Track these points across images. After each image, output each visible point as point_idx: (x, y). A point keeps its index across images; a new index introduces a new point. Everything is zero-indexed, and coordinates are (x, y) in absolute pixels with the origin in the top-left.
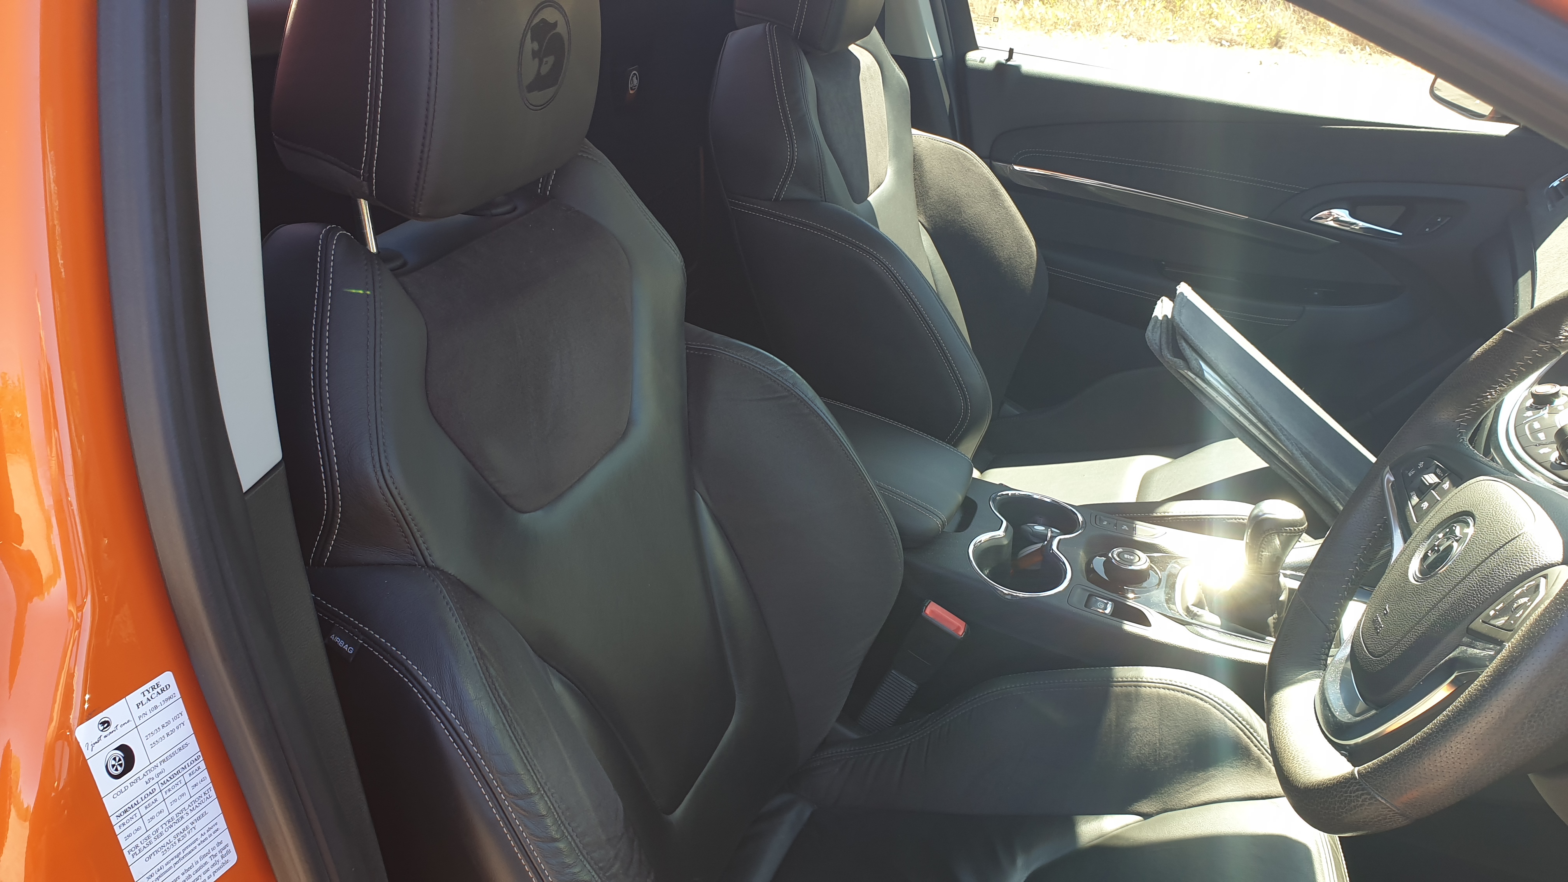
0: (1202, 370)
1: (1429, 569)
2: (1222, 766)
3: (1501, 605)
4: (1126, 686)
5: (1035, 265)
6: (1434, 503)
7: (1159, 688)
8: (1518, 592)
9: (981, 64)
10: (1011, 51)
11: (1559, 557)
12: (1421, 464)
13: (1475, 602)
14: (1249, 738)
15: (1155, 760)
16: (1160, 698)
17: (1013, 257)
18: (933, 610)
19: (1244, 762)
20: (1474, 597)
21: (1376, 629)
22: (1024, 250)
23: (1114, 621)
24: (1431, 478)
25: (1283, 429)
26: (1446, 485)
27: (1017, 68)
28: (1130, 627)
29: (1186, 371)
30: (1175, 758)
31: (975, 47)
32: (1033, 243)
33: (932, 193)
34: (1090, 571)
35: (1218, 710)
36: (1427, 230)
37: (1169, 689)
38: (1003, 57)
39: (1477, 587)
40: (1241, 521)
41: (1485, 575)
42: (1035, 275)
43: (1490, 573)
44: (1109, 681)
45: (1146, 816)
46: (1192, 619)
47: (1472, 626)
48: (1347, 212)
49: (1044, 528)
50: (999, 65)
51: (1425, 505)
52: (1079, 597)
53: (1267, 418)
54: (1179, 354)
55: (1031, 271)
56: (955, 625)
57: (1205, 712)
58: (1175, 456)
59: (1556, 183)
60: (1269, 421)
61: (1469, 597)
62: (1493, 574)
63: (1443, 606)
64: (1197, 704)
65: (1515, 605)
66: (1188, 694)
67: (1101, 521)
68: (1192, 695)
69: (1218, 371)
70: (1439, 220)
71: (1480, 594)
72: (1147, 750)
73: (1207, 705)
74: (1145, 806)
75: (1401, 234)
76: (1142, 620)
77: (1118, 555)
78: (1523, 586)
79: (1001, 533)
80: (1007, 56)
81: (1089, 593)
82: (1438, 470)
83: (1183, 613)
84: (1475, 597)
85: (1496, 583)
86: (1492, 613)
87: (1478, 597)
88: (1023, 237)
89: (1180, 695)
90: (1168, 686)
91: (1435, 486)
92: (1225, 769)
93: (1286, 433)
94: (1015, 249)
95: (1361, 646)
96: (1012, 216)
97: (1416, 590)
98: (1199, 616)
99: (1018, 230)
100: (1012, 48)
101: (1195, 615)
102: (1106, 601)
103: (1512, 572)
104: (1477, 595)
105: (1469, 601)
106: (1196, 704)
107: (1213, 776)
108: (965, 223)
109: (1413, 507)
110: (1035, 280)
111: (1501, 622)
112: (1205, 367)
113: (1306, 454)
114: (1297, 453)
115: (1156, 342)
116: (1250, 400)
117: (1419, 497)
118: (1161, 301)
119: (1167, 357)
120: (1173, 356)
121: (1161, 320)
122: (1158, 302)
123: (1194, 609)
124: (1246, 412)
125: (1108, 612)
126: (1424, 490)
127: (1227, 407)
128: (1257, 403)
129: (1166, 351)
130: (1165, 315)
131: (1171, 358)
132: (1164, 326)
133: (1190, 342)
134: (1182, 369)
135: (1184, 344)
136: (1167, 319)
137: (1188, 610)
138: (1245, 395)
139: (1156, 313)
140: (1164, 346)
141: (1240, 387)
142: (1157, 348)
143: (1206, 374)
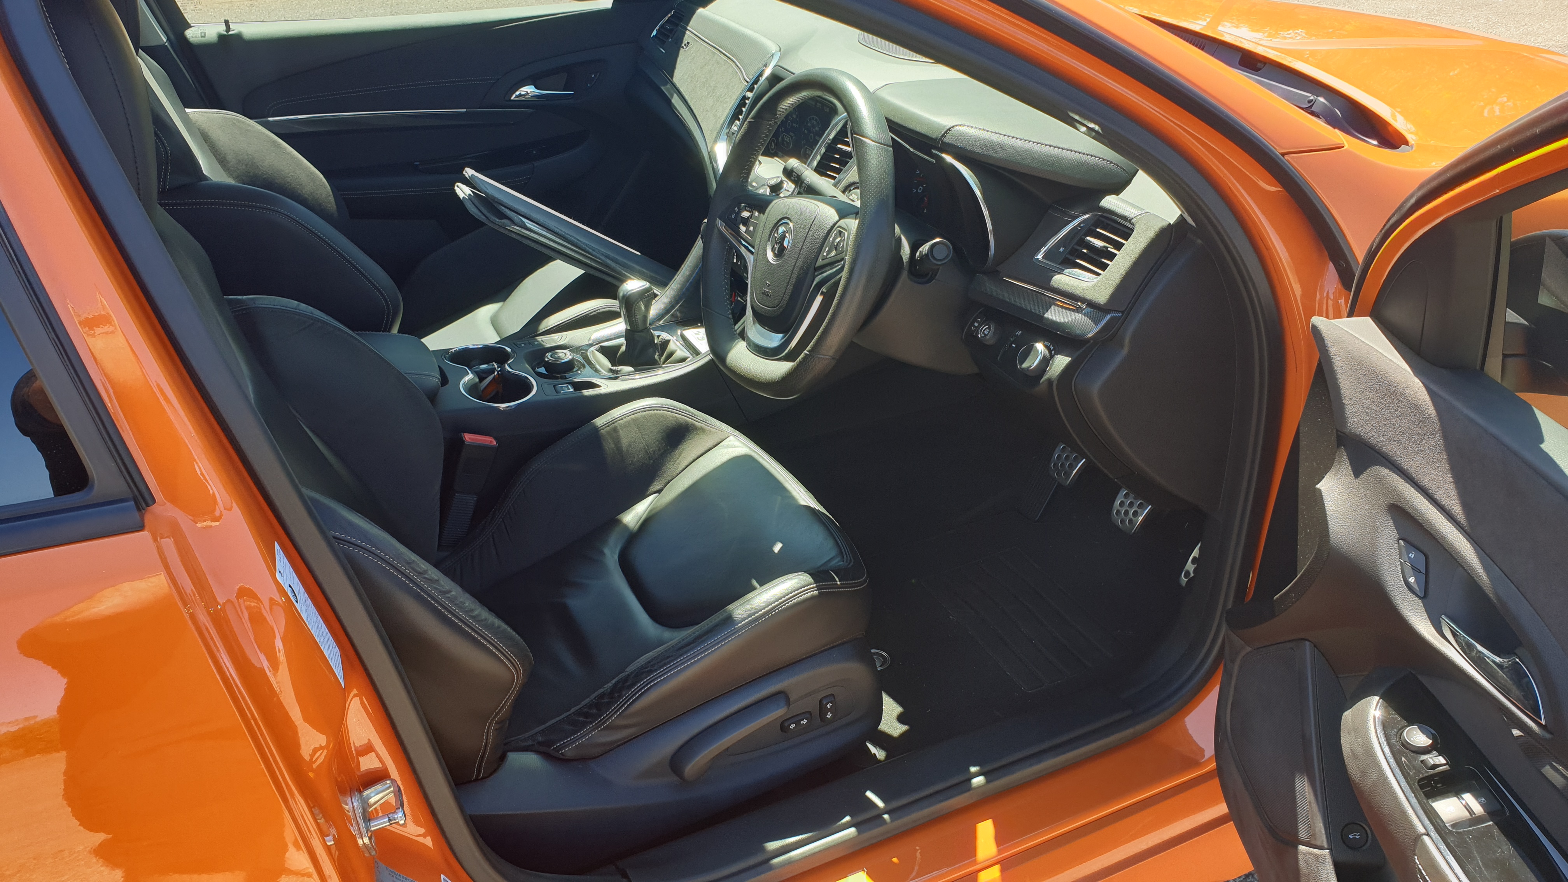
0: (523, 222)
1: (780, 252)
2: (685, 441)
3: (827, 249)
4: (611, 425)
5: (331, 193)
6: (755, 226)
8: (831, 239)
9: (203, 39)
10: (227, 23)
11: (837, 218)
12: (736, 209)
13: (813, 254)
14: (691, 419)
15: (649, 457)
16: (634, 420)
17: (312, 191)
18: (468, 437)
21: (768, 295)
22: (318, 183)
23: (578, 394)
24: (745, 214)
25: (587, 245)
26: (757, 214)
27: (239, 37)
28: (588, 392)
29: (513, 227)
30: (659, 450)
31: (188, 26)
32: (321, 176)
33: (230, 157)
34: (540, 375)
35: (668, 411)
36: (589, 85)
38: (222, 29)
39: (809, 250)
40: (599, 311)
42: (335, 200)
43: (812, 239)
44: (596, 430)
45: (659, 491)
46: (615, 373)
47: (817, 265)
48: (533, 86)
49: (486, 365)
50: (221, 37)
51: (751, 228)
52: (548, 390)
54: (504, 216)
55: (330, 198)
56: (490, 441)
57: (662, 416)
58: (504, 299)
59: (654, 33)
61: (809, 254)
62: (814, 239)
63: (799, 264)
65: (835, 244)
66: (648, 411)
67: (520, 345)
70: (593, 76)
71: (814, 250)
72: (641, 455)
73: (661, 412)
74: (655, 486)
75: (573, 92)
76: (592, 385)
77: (551, 356)
78: (832, 236)
79: (469, 376)
80: (224, 27)
81: (552, 386)
82: (747, 208)
83: (607, 372)
84: (812, 252)
85: (818, 241)
86: (825, 254)
88: (312, 173)
89: (644, 413)
90: (634, 412)
91: (751, 217)
92: (687, 442)
94: (311, 184)
95: (763, 308)
96: (297, 158)
97: (779, 266)
98: (620, 371)
99: (307, 168)
100: (226, 19)
101: (618, 371)
102: (567, 385)
103: (822, 232)
106: (655, 414)
107: (683, 449)
108: (265, 174)
109: (745, 232)
110: (336, 205)
111: (833, 253)
112: (524, 220)
113: (607, 257)
114: (603, 258)
115: (480, 214)
116: (560, 232)
117: (745, 226)
118: (458, 186)
119: (495, 221)
120: (500, 219)
121: (469, 199)
122: (456, 188)
123: (614, 368)
124: (561, 242)
125: (571, 390)
126: (746, 222)
127: (548, 243)
128: (565, 233)
129: (492, 217)
130: (470, 195)
131: (499, 220)
132: (476, 202)
133: (506, 205)
134: (510, 226)
135: (503, 208)
136: (473, 199)
137: (611, 371)
138: (556, 230)
139: (461, 195)
140: (488, 215)
141: (551, 226)
142: (484, 217)
143: (527, 224)
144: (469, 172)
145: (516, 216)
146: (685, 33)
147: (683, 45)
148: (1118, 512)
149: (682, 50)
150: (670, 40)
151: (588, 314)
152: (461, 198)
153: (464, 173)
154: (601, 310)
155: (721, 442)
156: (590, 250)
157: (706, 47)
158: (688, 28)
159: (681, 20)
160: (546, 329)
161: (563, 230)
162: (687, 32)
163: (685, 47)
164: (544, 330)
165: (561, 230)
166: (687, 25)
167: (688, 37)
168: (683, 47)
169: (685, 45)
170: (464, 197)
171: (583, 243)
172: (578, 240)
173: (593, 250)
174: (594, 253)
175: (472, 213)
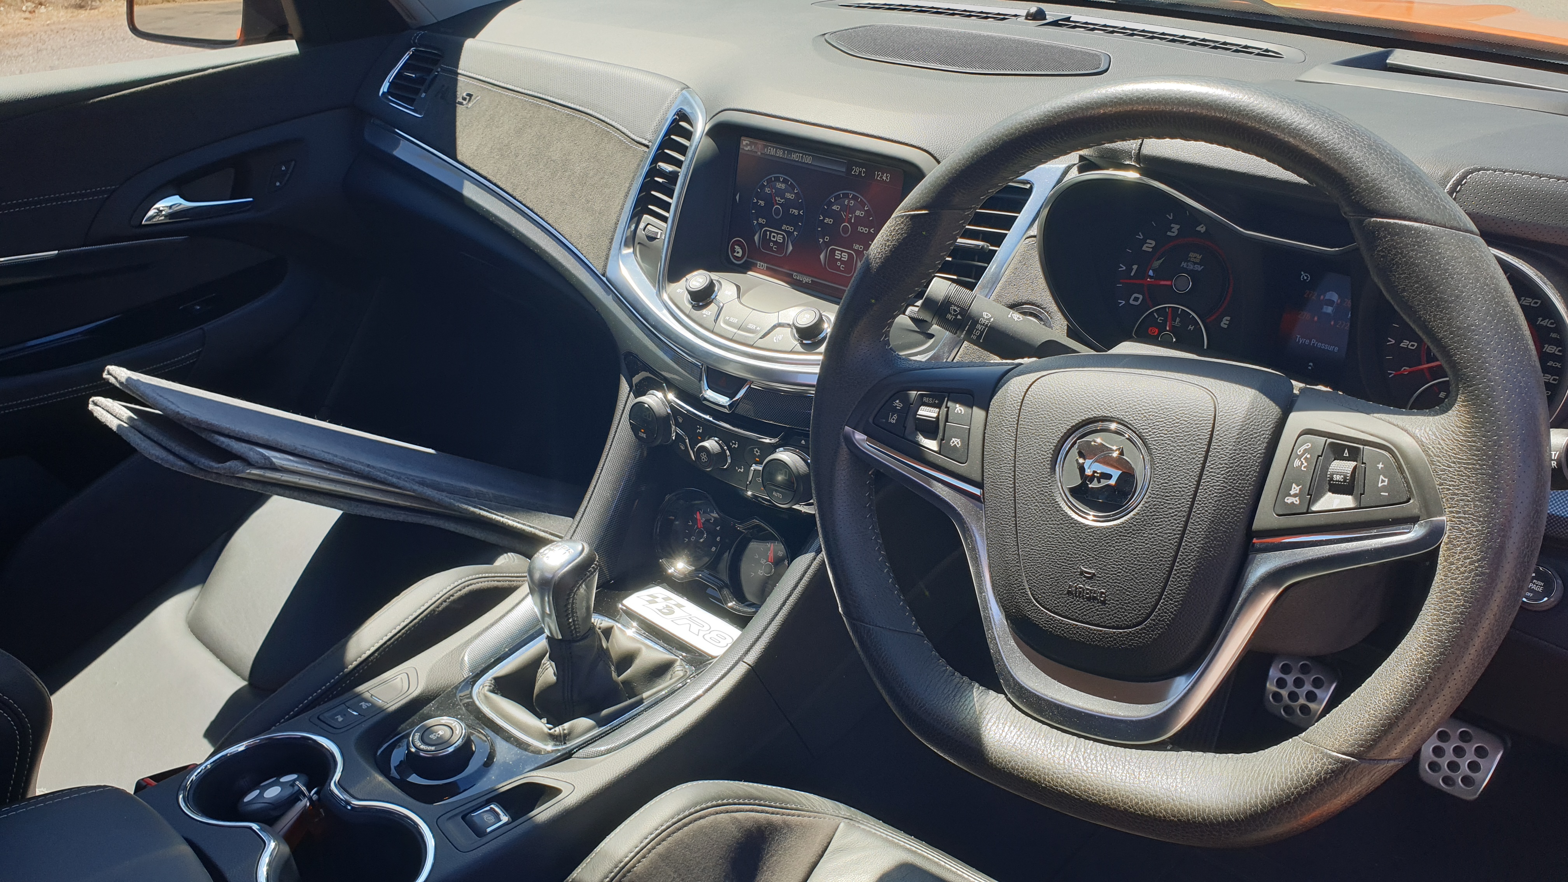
0: (267, 458)
6: (965, 436)
7: (654, 848)
8: (1301, 464)
12: (898, 404)
13: (1240, 502)
14: (762, 812)
19: (777, 840)
20: (1234, 497)
21: (1092, 598)
23: (522, 827)
24: (927, 412)
25: (387, 471)
26: (959, 409)
28: (543, 813)
29: (248, 471)
34: (417, 795)
36: (278, 184)
37: (664, 840)
39: (1230, 486)
40: (452, 598)
41: (1228, 468)
43: (1232, 463)
46: (565, 743)
47: (1258, 526)
48: (179, 196)
52: (457, 830)
53: (367, 469)
54: (227, 455)
57: (714, 827)
59: (385, 89)
60: (371, 471)
61: (1228, 501)
62: (1236, 463)
63: (1198, 525)
64: (701, 828)
68: (690, 823)
69: (282, 448)
70: (283, 168)
71: (1240, 490)
75: (251, 199)
76: (540, 792)
77: (413, 735)
78: (1296, 455)
79: (272, 845)
81: (460, 817)
82: (925, 399)
83: (550, 747)
84: (1236, 496)
85: (1248, 469)
86: (1291, 500)
87: (1240, 495)
89: (679, 833)
91: (944, 416)
93: (392, 473)
97: (1119, 530)
98: (569, 734)
101: (565, 736)
102: (488, 808)
103: (1256, 448)
104: (1237, 493)
105: (1231, 504)
109: (941, 453)
111: (1340, 501)
112: (267, 453)
113: (423, 483)
114: (416, 487)
115: (171, 458)
116: (337, 460)
117: (934, 439)
118: (95, 404)
119: (211, 467)
120: (220, 462)
121: (132, 427)
122: (91, 407)
123: (558, 730)
124: (341, 477)
125: (505, 819)
126: (931, 429)
127: (317, 485)
128: (343, 458)
129: (203, 460)
130: (130, 418)
131: (220, 465)
132: (151, 431)
133: (226, 432)
134: (243, 472)
135: (222, 439)
136: (139, 423)
137: (555, 738)
138: (328, 457)
139: (113, 423)
140: (192, 456)
141: (316, 452)
142: (183, 464)
143: (274, 460)
144: (118, 373)
145: (251, 450)
146: (456, 80)
147: (460, 99)
148: (1434, 766)
149: (460, 109)
150: (423, 95)
151: (434, 610)
152: (115, 428)
153: (105, 375)
154: (457, 595)
155: (829, 843)
156: (394, 480)
157: (513, 98)
158: (459, 71)
159: (435, 60)
160: (360, 660)
161: (339, 454)
162: (460, 78)
163: (465, 102)
164: (355, 663)
165: (336, 456)
166: (457, 67)
167: (463, 88)
168: (461, 104)
169: (464, 99)
170: (119, 426)
171: (380, 470)
172: (368, 466)
173: (399, 478)
174: (402, 483)
175: (153, 458)
